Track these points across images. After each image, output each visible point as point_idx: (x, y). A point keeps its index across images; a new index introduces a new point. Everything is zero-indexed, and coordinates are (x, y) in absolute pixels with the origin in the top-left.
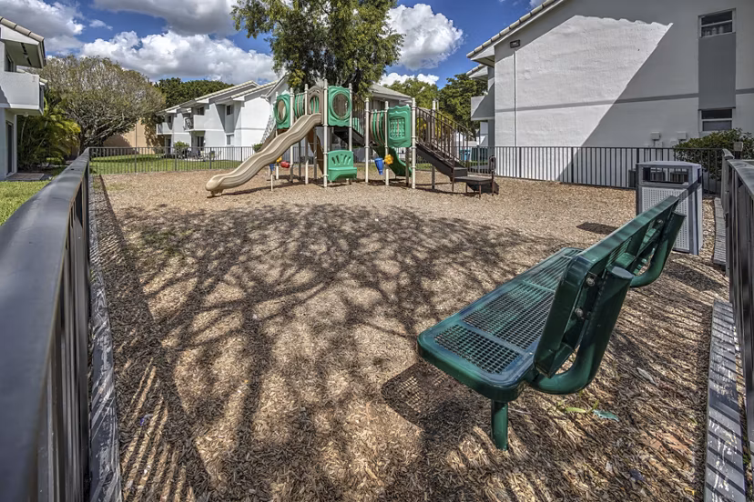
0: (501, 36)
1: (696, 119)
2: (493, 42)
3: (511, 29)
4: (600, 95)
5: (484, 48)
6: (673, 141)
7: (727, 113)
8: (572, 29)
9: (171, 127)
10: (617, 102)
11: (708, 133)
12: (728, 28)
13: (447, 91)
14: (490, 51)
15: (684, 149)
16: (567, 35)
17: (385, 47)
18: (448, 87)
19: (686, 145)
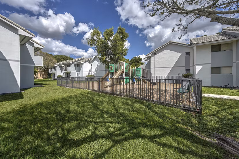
0: (152, 52)
1: (185, 71)
2: (150, 53)
3: (154, 51)
4: (170, 65)
5: (149, 54)
6: (181, 75)
7: (189, 70)
8: (165, 52)
9: (55, 71)
10: (173, 67)
11: (187, 73)
12: (189, 55)
13: (131, 61)
14: (150, 55)
15: (183, 76)
16: (164, 53)
17: (125, 52)
18: (132, 60)
19: (184, 75)
